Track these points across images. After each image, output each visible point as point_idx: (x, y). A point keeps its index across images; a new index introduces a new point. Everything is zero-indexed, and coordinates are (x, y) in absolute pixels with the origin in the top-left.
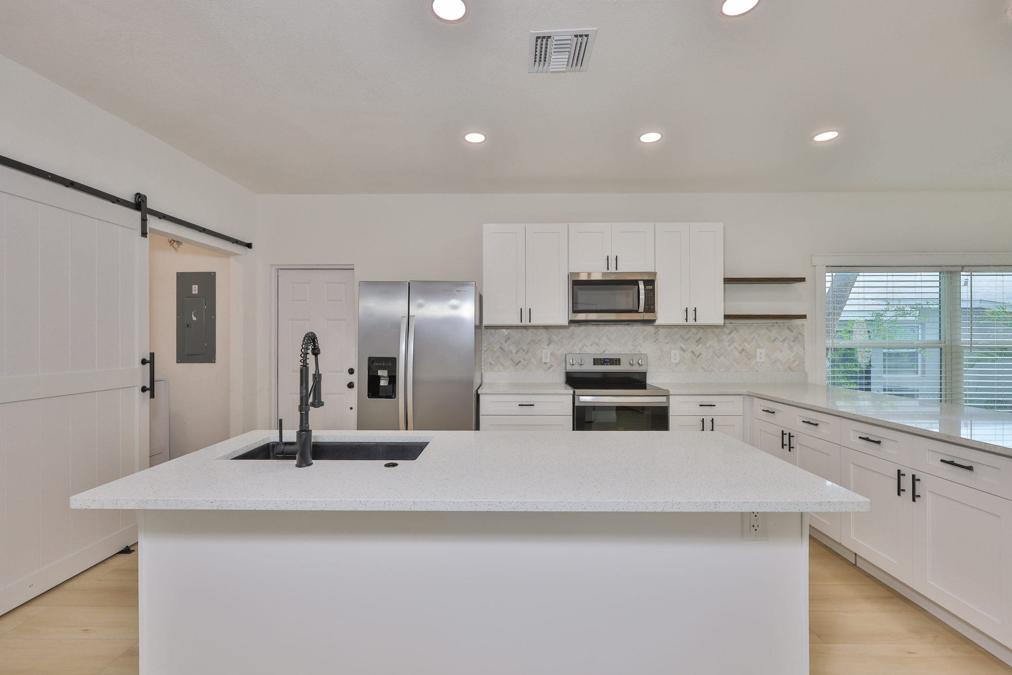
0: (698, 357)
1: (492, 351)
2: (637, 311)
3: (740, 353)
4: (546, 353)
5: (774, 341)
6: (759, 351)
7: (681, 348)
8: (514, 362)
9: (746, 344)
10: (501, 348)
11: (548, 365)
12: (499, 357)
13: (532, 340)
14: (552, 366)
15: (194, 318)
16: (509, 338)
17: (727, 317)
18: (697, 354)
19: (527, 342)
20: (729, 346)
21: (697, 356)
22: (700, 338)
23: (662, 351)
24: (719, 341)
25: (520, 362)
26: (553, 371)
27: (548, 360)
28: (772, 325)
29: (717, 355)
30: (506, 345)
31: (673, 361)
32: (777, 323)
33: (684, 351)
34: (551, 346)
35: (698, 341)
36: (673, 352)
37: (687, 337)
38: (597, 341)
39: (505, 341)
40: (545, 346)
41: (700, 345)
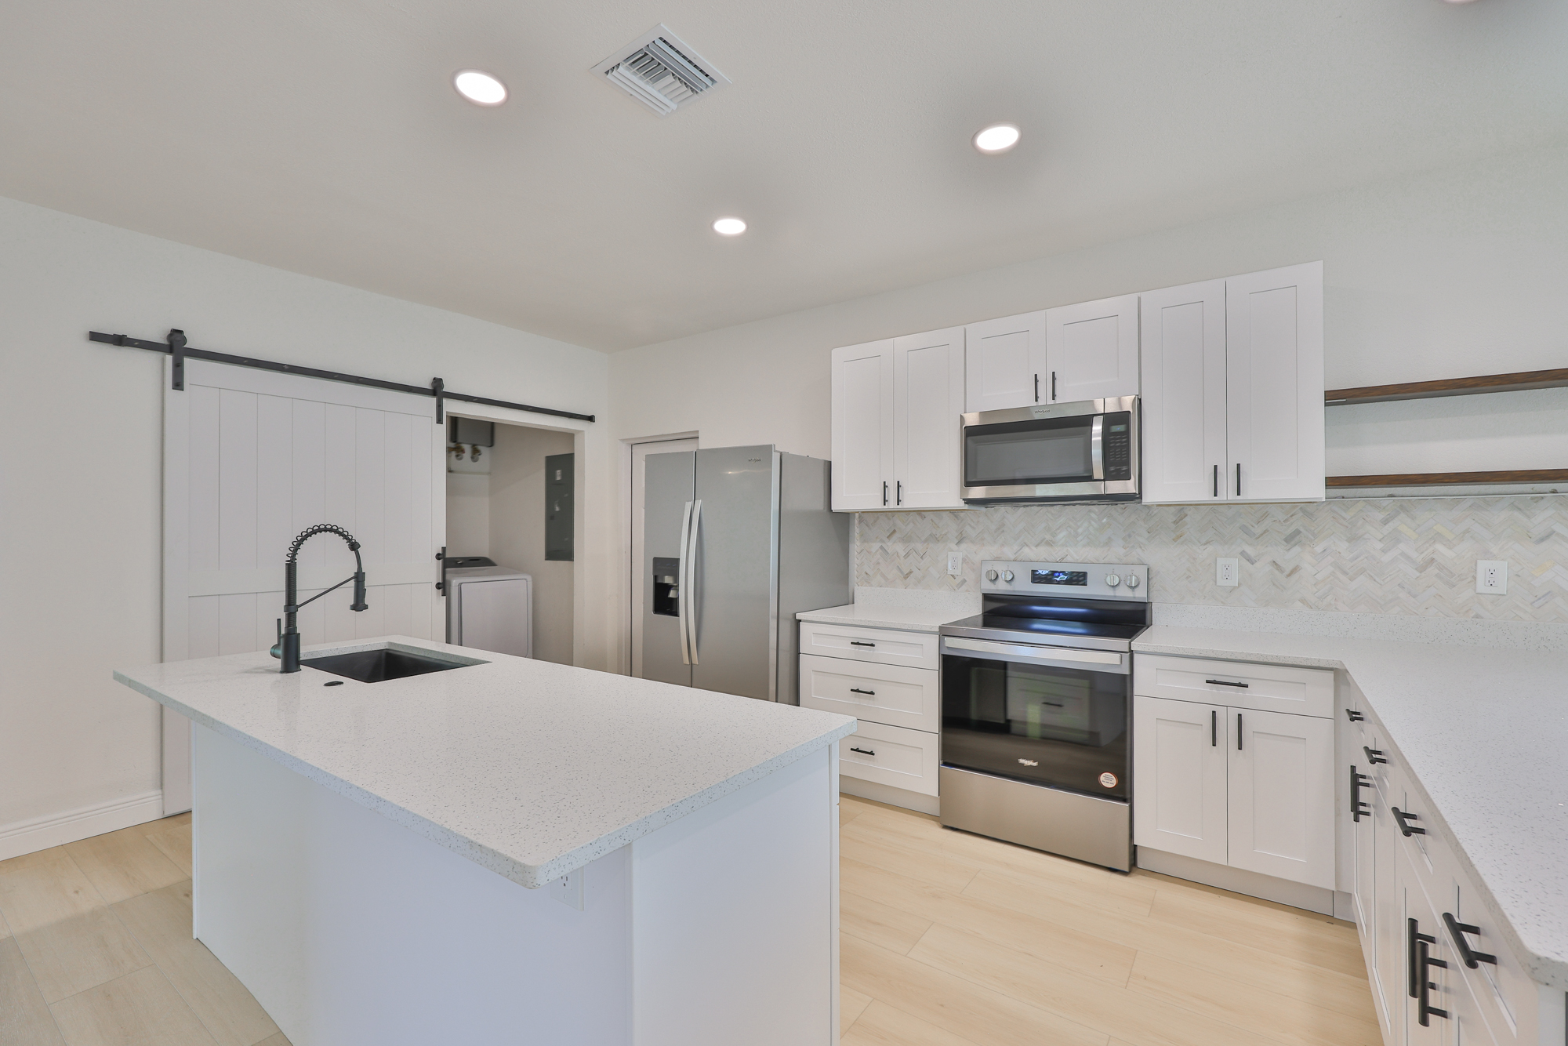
0: (1289, 575)
1: (869, 552)
2: (1089, 478)
3: (1421, 569)
4: (953, 557)
5: (1542, 540)
6: (1483, 565)
7: (1243, 553)
8: (902, 572)
9: (1439, 547)
10: (882, 547)
11: (959, 580)
12: (878, 563)
13: (930, 535)
14: (965, 581)
15: (557, 509)
16: (894, 531)
17: (1332, 482)
18: (1288, 568)
19: (923, 539)
20: (1384, 551)
21: (1287, 572)
22: (1297, 532)
23: (1194, 559)
24: (1353, 539)
25: (911, 572)
26: (967, 591)
27: (958, 572)
28: (1532, 498)
29: (1345, 573)
30: (889, 544)
31: (1220, 582)
32: (1554, 492)
33: (1251, 561)
34: (963, 546)
35: (1292, 539)
36: (1221, 561)
37: (1258, 530)
38: (1048, 537)
39: (888, 537)
40: (953, 546)
41: (1297, 549)
